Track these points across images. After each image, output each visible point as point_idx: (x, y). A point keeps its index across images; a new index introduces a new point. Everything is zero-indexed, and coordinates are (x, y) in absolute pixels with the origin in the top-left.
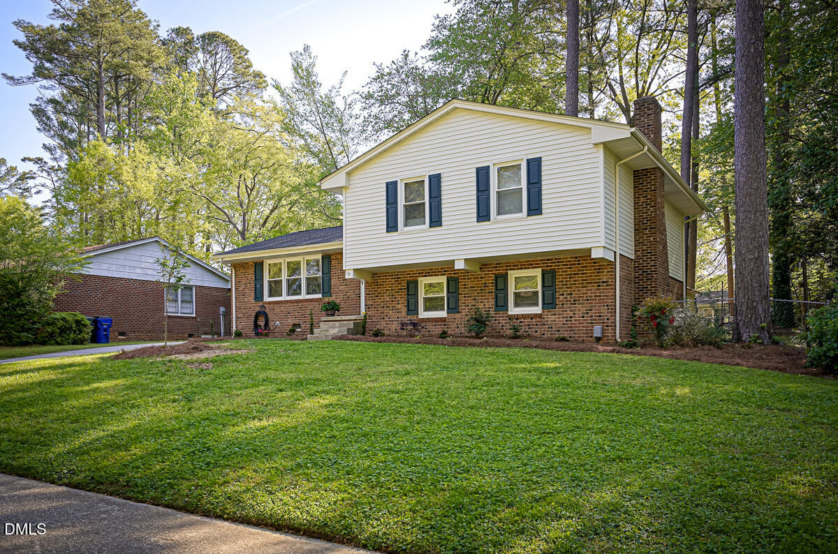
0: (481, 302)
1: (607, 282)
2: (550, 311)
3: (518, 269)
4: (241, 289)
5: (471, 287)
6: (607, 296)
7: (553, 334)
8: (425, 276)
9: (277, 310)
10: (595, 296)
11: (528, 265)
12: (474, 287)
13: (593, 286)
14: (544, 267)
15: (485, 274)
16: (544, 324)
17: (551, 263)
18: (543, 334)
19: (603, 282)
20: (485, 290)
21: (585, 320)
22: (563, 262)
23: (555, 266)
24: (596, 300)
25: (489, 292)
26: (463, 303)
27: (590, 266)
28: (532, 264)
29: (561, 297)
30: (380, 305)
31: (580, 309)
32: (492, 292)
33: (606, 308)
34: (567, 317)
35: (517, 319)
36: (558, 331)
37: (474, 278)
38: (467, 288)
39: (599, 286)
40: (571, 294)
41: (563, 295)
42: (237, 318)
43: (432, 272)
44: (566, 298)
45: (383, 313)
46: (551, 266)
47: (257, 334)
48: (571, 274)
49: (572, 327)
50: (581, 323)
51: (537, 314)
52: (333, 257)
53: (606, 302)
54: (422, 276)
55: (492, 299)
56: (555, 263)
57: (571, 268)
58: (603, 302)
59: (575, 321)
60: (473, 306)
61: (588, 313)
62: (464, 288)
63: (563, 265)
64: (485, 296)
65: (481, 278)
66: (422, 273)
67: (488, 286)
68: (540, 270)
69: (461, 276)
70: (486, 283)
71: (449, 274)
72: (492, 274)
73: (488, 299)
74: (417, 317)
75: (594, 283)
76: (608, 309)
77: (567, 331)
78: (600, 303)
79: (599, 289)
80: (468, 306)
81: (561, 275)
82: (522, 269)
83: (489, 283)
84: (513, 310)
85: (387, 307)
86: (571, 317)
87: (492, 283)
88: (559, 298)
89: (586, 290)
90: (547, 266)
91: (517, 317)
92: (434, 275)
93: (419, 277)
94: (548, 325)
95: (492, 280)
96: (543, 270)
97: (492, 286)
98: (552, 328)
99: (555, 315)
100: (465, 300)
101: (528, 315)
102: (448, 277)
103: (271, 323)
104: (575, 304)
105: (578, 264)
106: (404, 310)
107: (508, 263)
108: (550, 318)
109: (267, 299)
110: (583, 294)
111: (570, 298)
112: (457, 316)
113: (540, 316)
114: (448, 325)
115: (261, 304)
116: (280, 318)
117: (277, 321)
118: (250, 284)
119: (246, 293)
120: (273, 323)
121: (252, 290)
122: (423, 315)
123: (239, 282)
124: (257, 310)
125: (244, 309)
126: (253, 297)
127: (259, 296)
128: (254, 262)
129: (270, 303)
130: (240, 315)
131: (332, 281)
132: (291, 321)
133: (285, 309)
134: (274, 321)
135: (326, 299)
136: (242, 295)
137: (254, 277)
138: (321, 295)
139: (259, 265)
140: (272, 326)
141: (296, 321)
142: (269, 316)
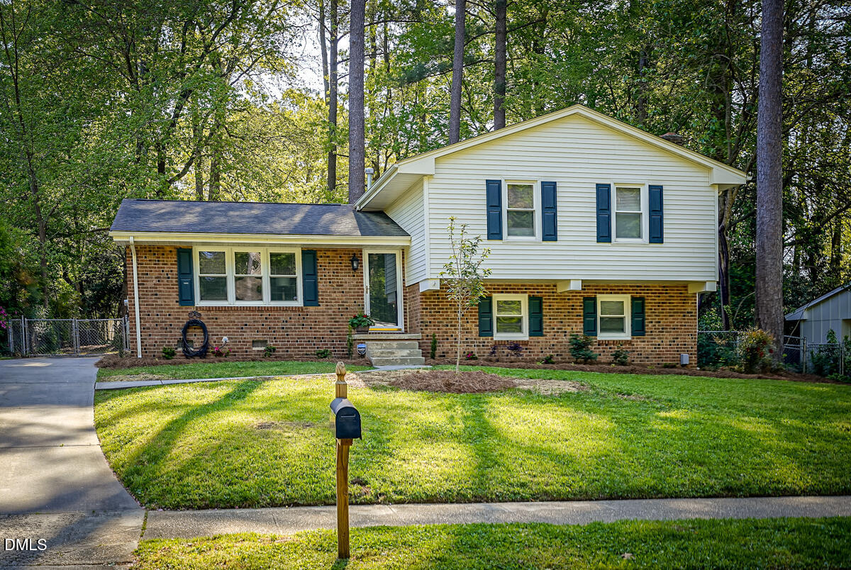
0: (569, 326)
1: (692, 313)
2: (639, 338)
3: (607, 293)
4: (149, 284)
5: (557, 309)
6: (691, 326)
7: (643, 361)
8: (502, 292)
9: (223, 319)
10: (681, 326)
11: (618, 290)
12: (560, 309)
13: (679, 316)
14: (634, 293)
15: (573, 296)
16: (634, 351)
17: (640, 290)
18: (633, 361)
19: (688, 313)
20: (573, 312)
21: (672, 348)
22: (651, 290)
23: (644, 293)
24: (681, 329)
25: (577, 316)
26: (548, 326)
27: (677, 297)
28: (622, 290)
29: (650, 325)
30: (442, 322)
31: (668, 337)
32: (580, 316)
33: (690, 337)
34: (656, 345)
35: (606, 345)
36: (647, 358)
37: (561, 299)
38: (553, 309)
39: (684, 316)
40: (659, 322)
41: (652, 322)
42: (143, 328)
43: (510, 289)
44: (654, 326)
45: (447, 333)
46: (640, 293)
47: (188, 355)
48: (659, 303)
49: (659, 354)
50: (668, 351)
51: (628, 341)
53: (690, 332)
54: (498, 292)
55: (580, 322)
56: (644, 290)
57: (659, 297)
58: (688, 332)
59: (663, 348)
60: (559, 329)
61: (674, 341)
62: (549, 309)
63: (652, 293)
64: (572, 319)
65: (569, 299)
66: (499, 289)
67: (576, 309)
68: (629, 296)
69: (545, 296)
70: (573, 306)
71: (532, 292)
72: (581, 296)
73: (576, 322)
74: (492, 339)
75: (681, 312)
76: (692, 338)
77: (655, 358)
78: (685, 332)
79: (684, 319)
80: (554, 329)
81: (650, 303)
82: (611, 293)
83: (577, 306)
84: (602, 336)
85: (451, 326)
86: (659, 345)
87: (581, 306)
88: (648, 326)
89: (673, 319)
90: (637, 293)
91: (607, 343)
92: (514, 292)
93: (495, 292)
94: (637, 351)
95: (580, 302)
96: (633, 296)
97: (580, 309)
98: (641, 354)
99: (644, 342)
100: (550, 322)
101: (620, 341)
102: (529, 296)
103: (213, 338)
104: (663, 332)
105: (666, 293)
106: (475, 330)
107: (597, 286)
108: (639, 344)
109: (199, 303)
110: (671, 322)
111: (659, 326)
112: (541, 339)
113: (629, 343)
114: (531, 349)
115: (192, 309)
116: (229, 332)
117: (224, 335)
118: (169, 278)
119: (160, 291)
120: (217, 338)
121: (173, 288)
122: (498, 336)
123: (143, 274)
124: (185, 318)
125: (158, 315)
126: (174, 298)
127: (185, 298)
128: (175, 248)
129: (209, 309)
130: (148, 325)
131: (320, 286)
132: (249, 335)
133: (237, 319)
134: (218, 335)
135: (312, 309)
136: (152, 295)
137: (175, 269)
138: (299, 303)
139: (184, 253)
140: (215, 342)
141: (259, 337)
142: (209, 328)
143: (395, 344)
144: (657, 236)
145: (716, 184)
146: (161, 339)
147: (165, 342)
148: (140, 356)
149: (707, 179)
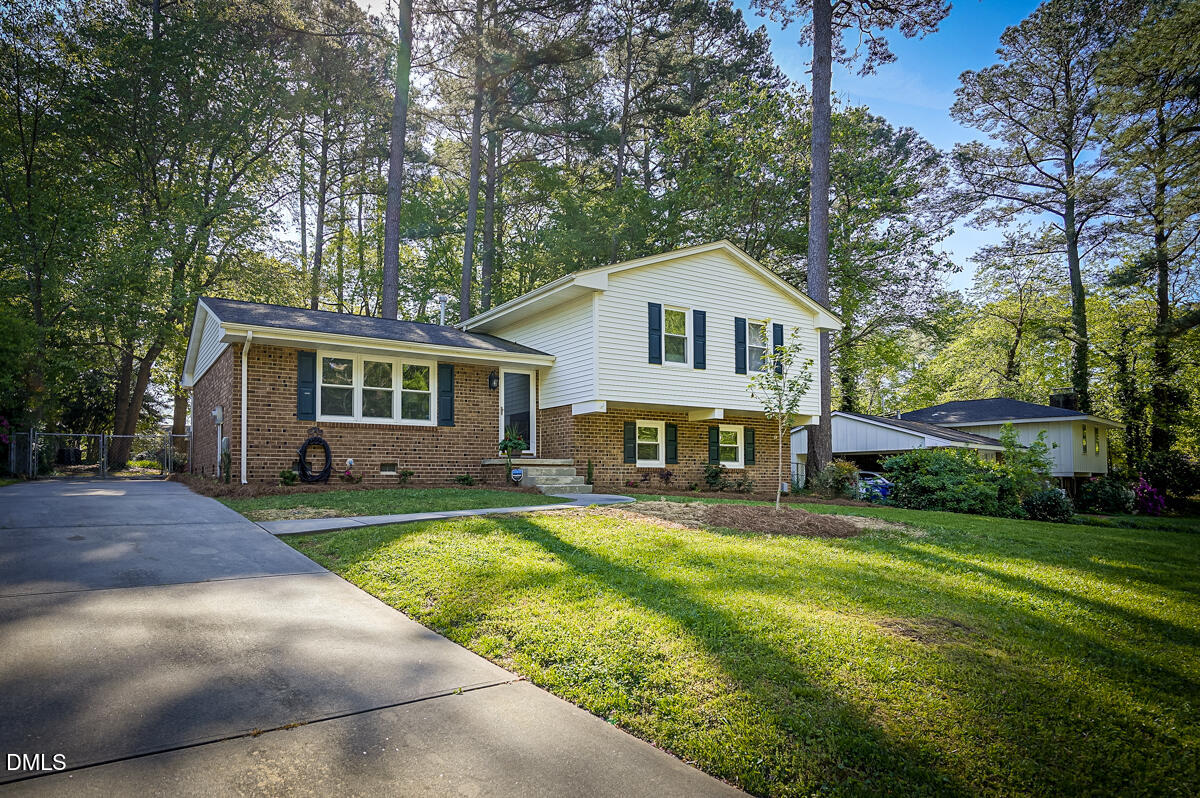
0: (697, 454)
2: (749, 467)
3: (727, 423)
4: (261, 392)
5: (688, 438)
8: (644, 419)
9: (348, 437)
11: (735, 420)
12: (691, 438)
14: (747, 423)
15: (701, 425)
16: (746, 480)
17: (750, 421)
20: (700, 441)
21: (773, 477)
22: (760, 422)
25: (704, 445)
26: (681, 454)
27: (777, 429)
28: (738, 420)
29: (758, 455)
31: (772, 467)
32: (706, 445)
33: (786, 466)
34: (762, 474)
35: (727, 473)
36: (756, 485)
37: (692, 428)
40: (765, 453)
41: (760, 453)
42: (250, 446)
43: (650, 415)
44: (762, 456)
46: (752, 425)
47: (305, 478)
48: (765, 435)
49: (765, 483)
50: (771, 480)
52: (456, 369)
54: (641, 418)
55: (706, 451)
56: (754, 422)
57: (764, 429)
59: (767, 477)
60: (690, 457)
61: (775, 471)
62: (683, 437)
63: (760, 425)
64: (700, 448)
65: (698, 428)
66: (644, 414)
67: (703, 438)
68: (742, 427)
69: (679, 424)
70: (701, 435)
71: (668, 419)
72: (707, 425)
73: (703, 451)
74: (635, 466)
76: (788, 468)
77: (762, 486)
78: (783, 462)
80: (686, 457)
81: (758, 434)
82: (730, 423)
83: (704, 435)
84: (724, 465)
86: (764, 474)
87: (707, 435)
88: (756, 456)
89: (775, 450)
90: (749, 424)
91: (727, 471)
92: (653, 419)
93: (638, 418)
94: (749, 480)
95: (706, 432)
96: (745, 428)
97: (706, 438)
98: (752, 482)
99: (754, 471)
100: (683, 450)
101: (735, 469)
102: (666, 423)
103: (335, 460)
104: (767, 462)
105: (770, 426)
106: (621, 457)
108: (750, 473)
109: (320, 418)
112: (676, 466)
113: (743, 471)
115: (313, 425)
116: (355, 453)
117: (348, 457)
118: (286, 386)
119: (275, 402)
120: (340, 461)
121: (291, 398)
122: (641, 464)
123: (254, 380)
124: (303, 436)
125: (269, 430)
126: (291, 411)
127: (306, 412)
128: (296, 350)
129: (333, 425)
130: (256, 442)
131: (456, 404)
132: (378, 458)
133: (364, 437)
134: (341, 456)
135: (446, 429)
136: (264, 405)
137: (295, 375)
138: (433, 422)
139: (306, 357)
140: (338, 464)
141: (390, 459)
142: (332, 448)
143: (554, 470)
145: (820, 328)
146: (272, 460)
147: (276, 464)
148: (244, 481)
149: (810, 322)
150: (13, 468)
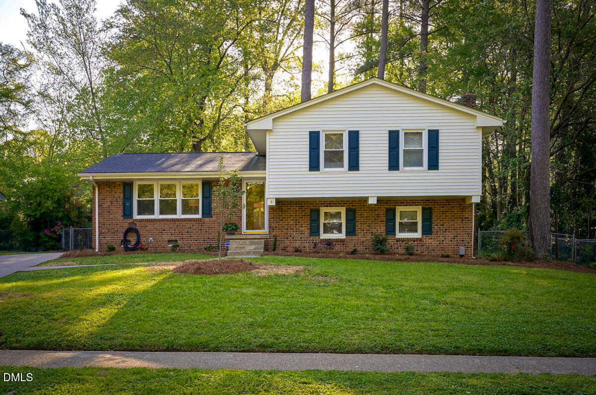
0: (375, 228)
1: (468, 218)
2: (428, 237)
3: (404, 205)
4: (105, 206)
5: (366, 217)
6: (467, 227)
7: (430, 252)
8: (327, 206)
9: (150, 226)
10: (460, 227)
11: (412, 203)
12: (369, 217)
13: (459, 220)
14: (424, 205)
15: (378, 208)
16: (423, 246)
17: (429, 203)
18: (423, 253)
19: (465, 218)
20: (378, 219)
21: (452, 243)
22: (438, 203)
23: (432, 205)
24: (460, 230)
25: (381, 221)
26: (359, 228)
27: (457, 207)
28: (415, 203)
29: (436, 227)
30: (284, 227)
31: (450, 235)
32: (383, 221)
33: (467, 235)
34: (440, 241)
35: (403, 241)
36: (434, 250)
37: (369, 210)
38: (363, 217)
39: (462, 220)
40: (443, 225)
41: (437, 225)
42: (100, 233)
43: (333, 204)
44: (440, 227)
45: (287, 234)
46: (429, 205)
47: (127, 249)
48: (443, 211)
49: (443, 248)
50: (450, 245)
51: (418, 238)
52: (213, 183)
53: (467, 232)
54: (324, 206)
55: (384, 226)
56: (431, 203)
57: (443, 207)
58: (465, 232)
59: (445, 243)
60: (367, 230)
61: (454, 239)
62: (361, 217)
63: (438, 205)
64: (378, 224)
65: (375, 210)
66: (325, 204)
67: (380, 217)
68: (421, 206)
69: (358, 208)
70: (378, 214)
71: (348, 206)
72: (384, 208)
73: (380, 226)
74: (319, 238)
75: (460, 218)
76: (469, 236)
77: (439, 250)
78: (463, 232)
79: (462, 223)
80: (364, 230)
81: (436, 212)
82: (407, 205)
83: (381, 214)
84: (399, 235)
85: (290, 229)
86: (443, 241)
87: (384, 214)
88: (434, 228)
89: (454, 223)
90: (426, 205)
91: (403, 240)
92: (335, 206)
93: (322, 206)
94: (426, 246)
95: (383, 212)
96: (423, 208)
97: (383, 217)
98: (429, 248)
99: (431, 239)
100: (361, 226)
101: (412, 238)
102: (347, 208)
104: (446, 232)
105: (449, 205)
106: (307, 232)
107: (396, 201)
108: (429, 241)
109: (136, 216)
110: (452, 225)
111: (443, 227)
112: (354, 238)
113: (420, 240)
114: (347, 244)
115: (131, 221)
116: (153, 235)
117: (150, 237)
118: (117, 201)
119: (112, 210)
120: (146, 239)
121: (120, 208)
123: (102, 199)
124: (126, 226)
125: (110, 225)
126: (120, 214)
127: (128, 213)
128: (122, 182)
129: (141, 221)
130: (103, 231)
131: (214, 205)
132: (166, 237)
133: (159, 226)
134: (146, 237)
135: (207, 219)
136: (107, 212)
137: (122, 195)
138: (199, 216)
139: (127, 186)
140: (144, 241)
141: (173, 238)
142: (141, 233)
144: (434, 164)
145: (481, 127)
146: (111, 240)
147: (113, 242)
148: (97, 251)
149: (473, 124)
150: (63, 246)
